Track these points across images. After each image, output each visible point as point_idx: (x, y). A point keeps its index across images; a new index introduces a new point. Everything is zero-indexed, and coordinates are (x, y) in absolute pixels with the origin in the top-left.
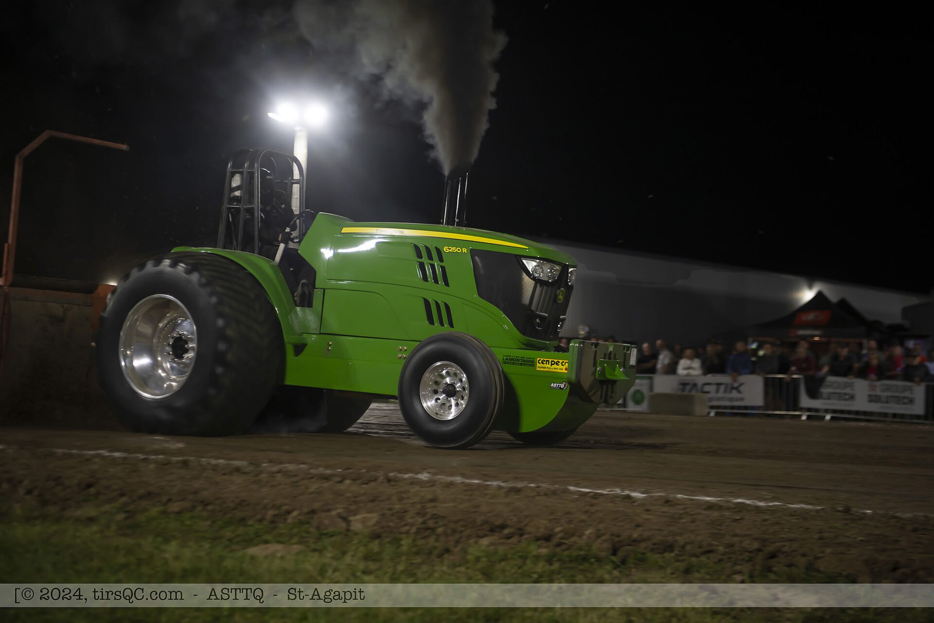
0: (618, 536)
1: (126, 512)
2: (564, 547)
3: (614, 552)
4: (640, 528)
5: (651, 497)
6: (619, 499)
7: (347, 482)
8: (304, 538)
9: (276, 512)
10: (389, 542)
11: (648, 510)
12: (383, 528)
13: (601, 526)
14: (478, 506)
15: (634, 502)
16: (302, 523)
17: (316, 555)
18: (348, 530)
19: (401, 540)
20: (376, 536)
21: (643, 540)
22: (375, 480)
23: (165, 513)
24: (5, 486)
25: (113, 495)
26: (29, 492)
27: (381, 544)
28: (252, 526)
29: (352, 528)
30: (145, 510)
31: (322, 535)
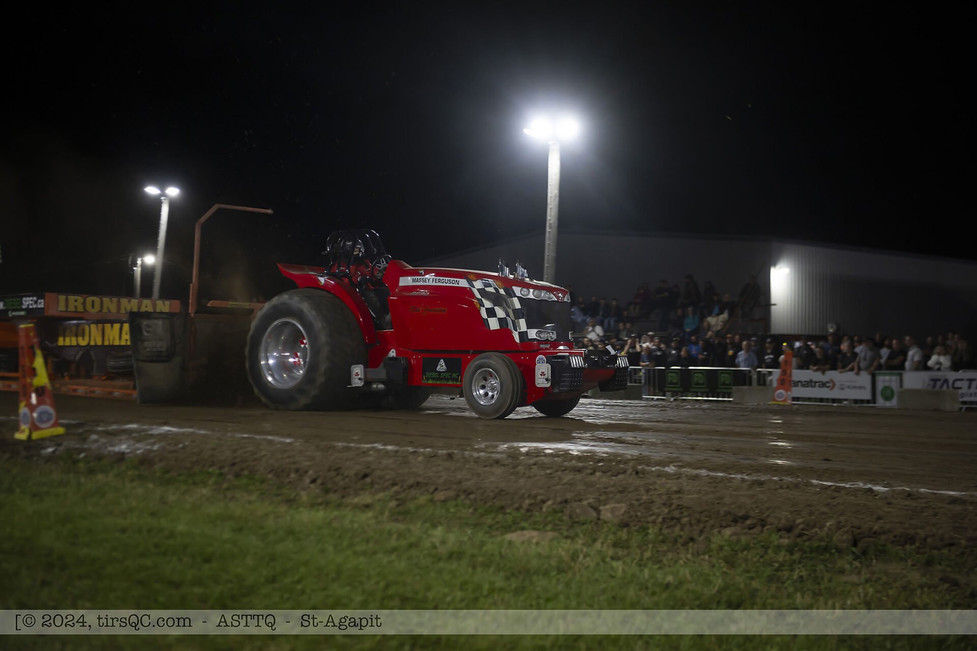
0: (859, 528)
1: (397, 500)
2: (805, 537)
3: (855, 544)
4: (882, 521)
5: (894, 491)
6: (861, 493)
7: (598, 474)
8: (558, 525)
9: (532, 501)
10: (636, 531)
11: (889, 504)
12: (631, 517)
13: (842, 518)
14: (721, 498)
15: (876, 496)
16: (555, 512)
17: (569, 541)
18: (599, 519)
19: (648, 528)
20: (625, 525)
21: (884, 533)
22: (624, 472)
23: (432, 501)
24: (293, 475)
25: (387, 484)
26: (314, 481)
27: (629, 533)
28: (510, 514)
29: (602, 517)
30: (414, 498)
31: (574, 523)
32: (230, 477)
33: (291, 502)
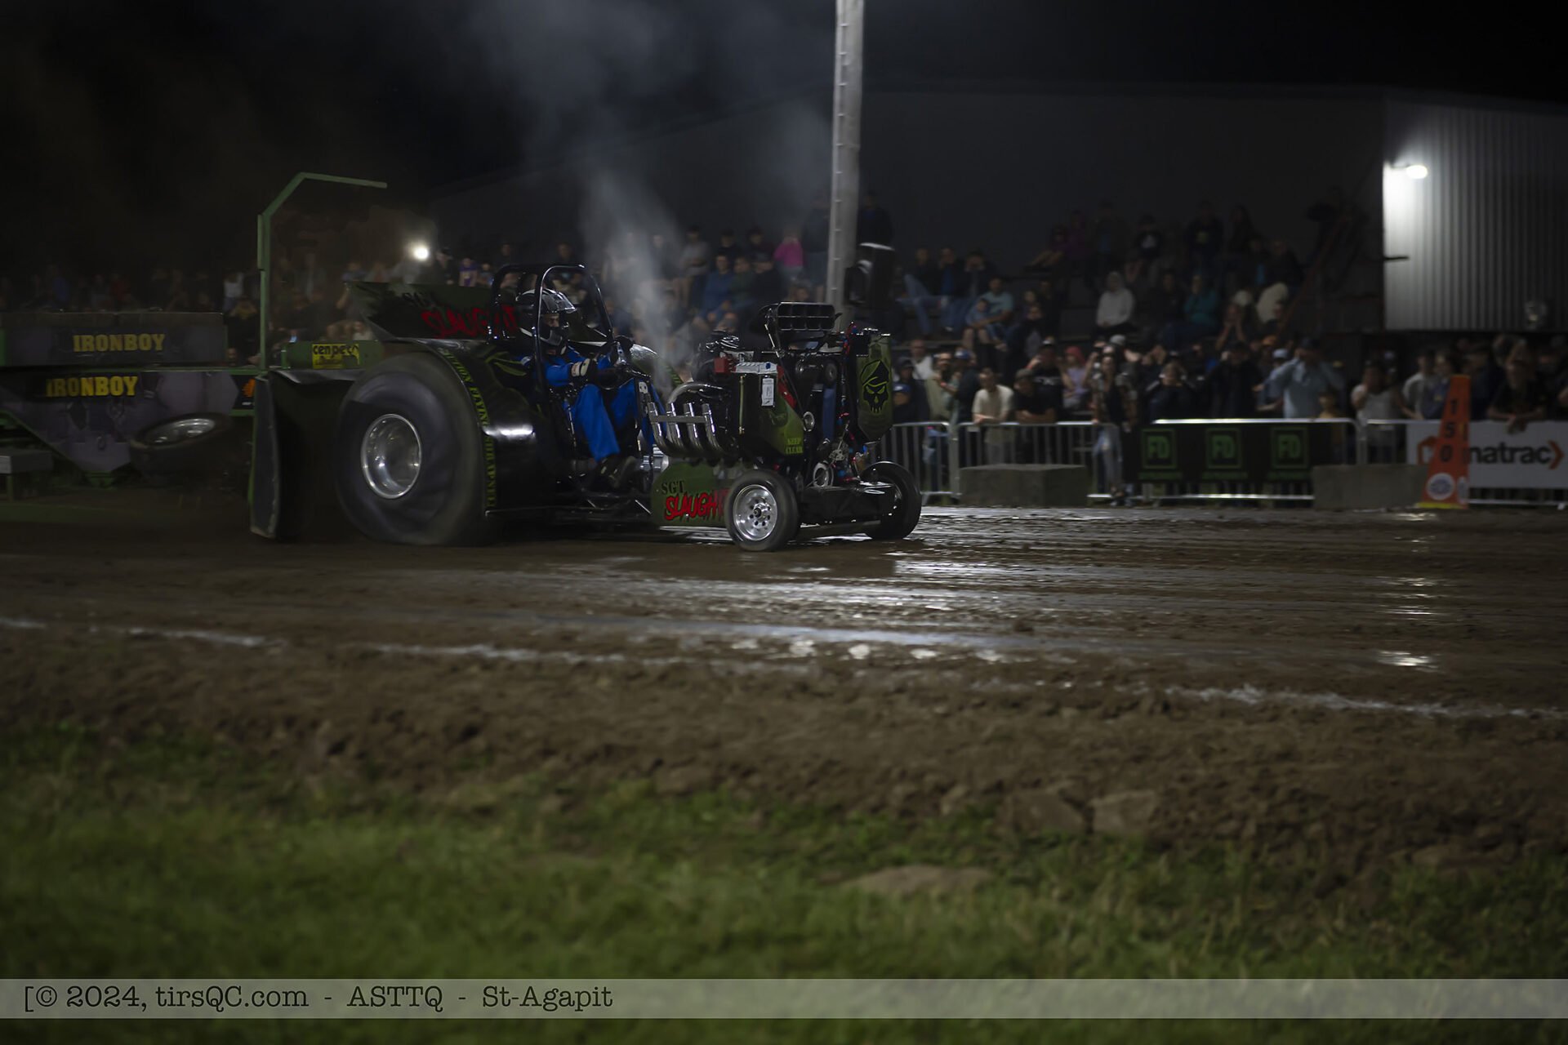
1: (560, 792)
7: (1067, 713)
8: (990, 850)
9: (912, 789)
10: (1193, 860)
12: (1173, 825)
14: (1399, 769)
16: (975, 816)
17: (1022, 892)
18: (1090, 831)
19: (1223, 853)
20: (1159, 846)
22: (1132, 706)
23: (650, 793)
24: (280, 734)
25: (528, 752)
26: (337, 749)
27: (1173, 866)
28: (860, 822)
29: (1098, 826)
30: (603, 789)
31: (1030, 845)
32: (114, 741)
33: (284, 804)
